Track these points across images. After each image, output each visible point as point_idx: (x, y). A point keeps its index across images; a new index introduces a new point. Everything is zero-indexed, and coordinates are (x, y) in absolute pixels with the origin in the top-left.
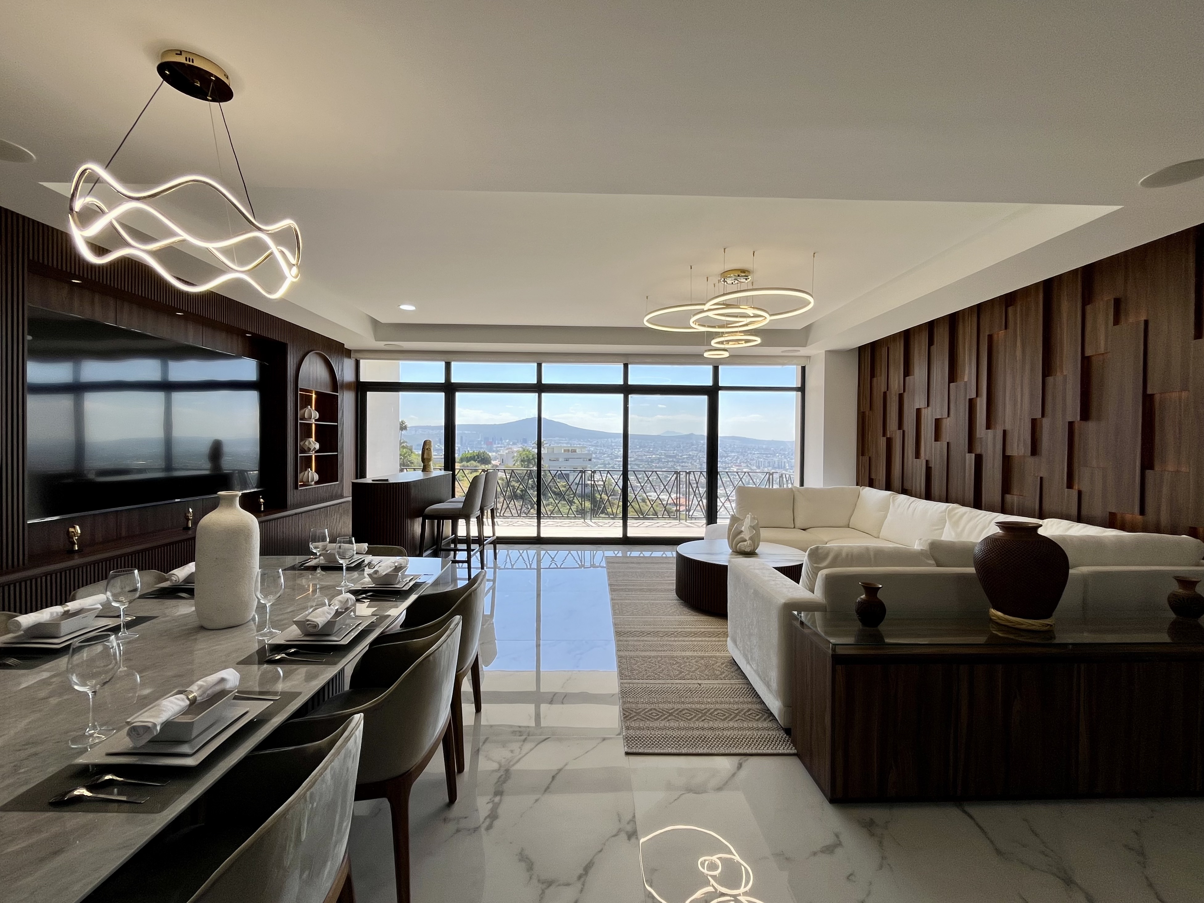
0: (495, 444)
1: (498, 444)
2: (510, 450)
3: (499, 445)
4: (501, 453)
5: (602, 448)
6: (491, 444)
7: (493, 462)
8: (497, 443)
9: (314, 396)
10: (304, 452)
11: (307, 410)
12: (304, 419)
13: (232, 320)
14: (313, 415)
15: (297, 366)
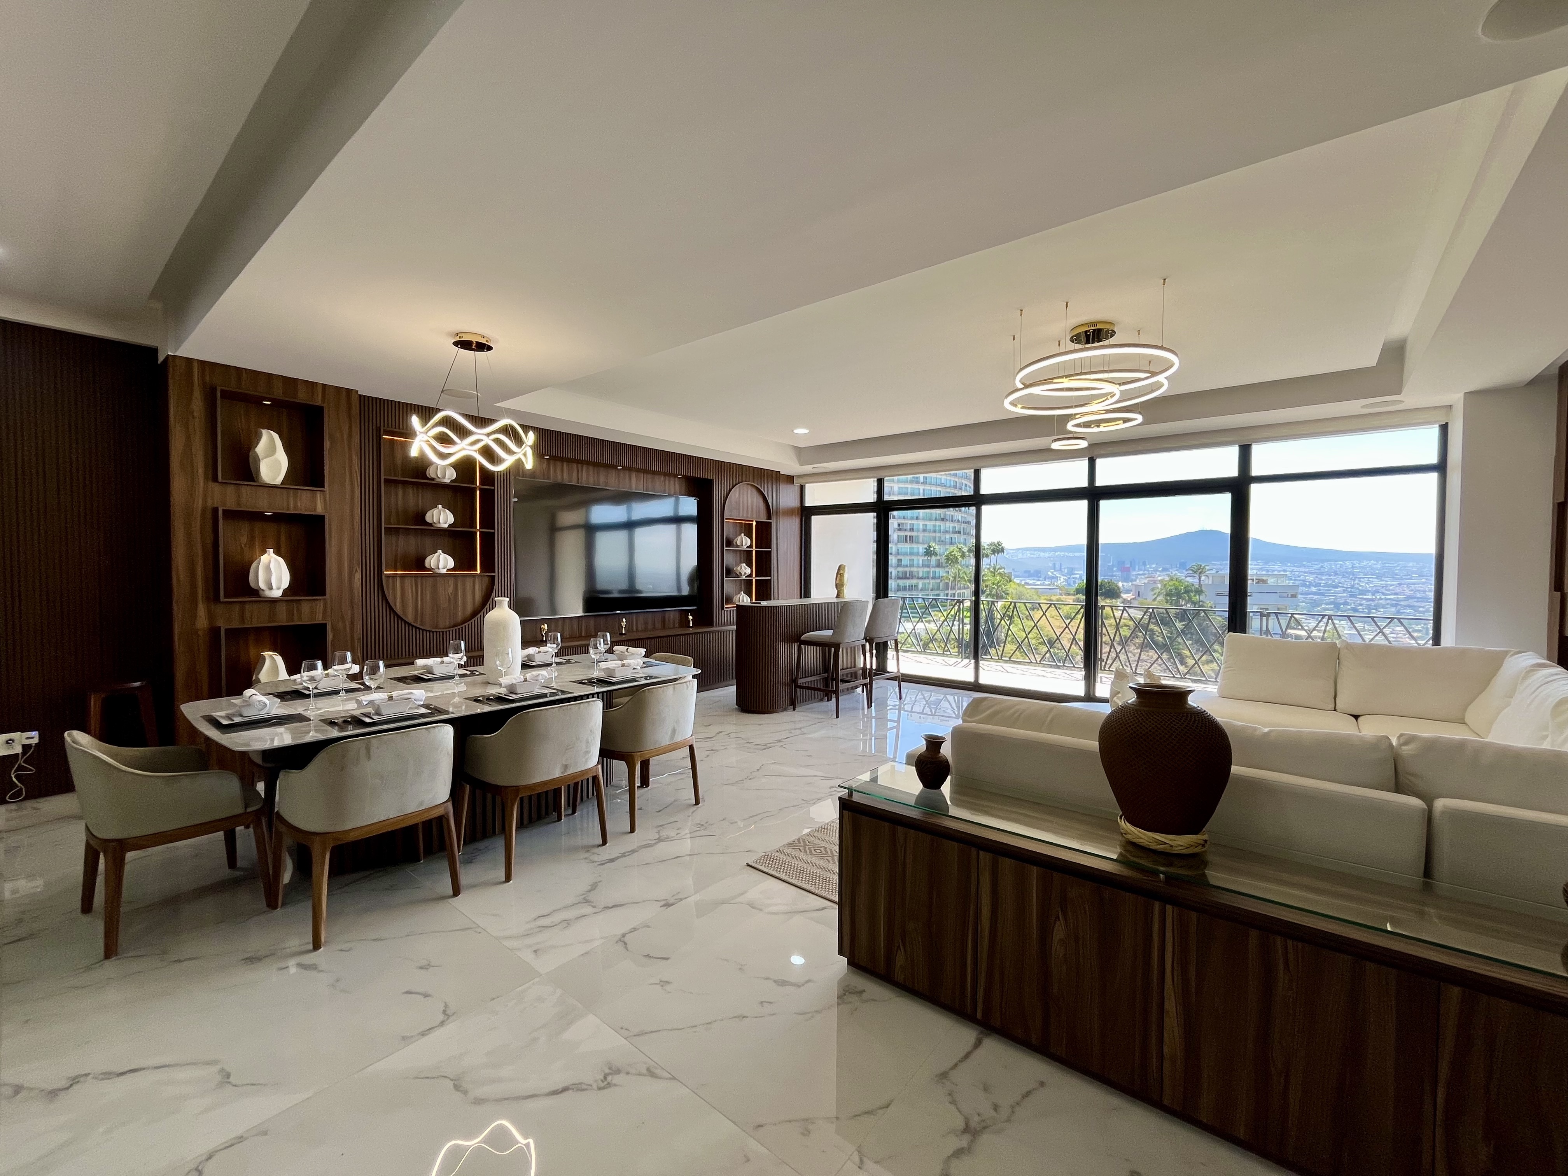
0: (1134, 570)
1: (1140, 570)
2: (1152, 579)
3: (1141, 572)
4: (1138, 582)
5: (1331, 577)
6: (1128, 570)
7: (1124, 596)
8: (1137, 570)
9: (754, 523)
10: (738, 576)
11: (739, 538)
12: (737, 546)
13: (660, 467)
14: (744, 542)
15: (723, 498)
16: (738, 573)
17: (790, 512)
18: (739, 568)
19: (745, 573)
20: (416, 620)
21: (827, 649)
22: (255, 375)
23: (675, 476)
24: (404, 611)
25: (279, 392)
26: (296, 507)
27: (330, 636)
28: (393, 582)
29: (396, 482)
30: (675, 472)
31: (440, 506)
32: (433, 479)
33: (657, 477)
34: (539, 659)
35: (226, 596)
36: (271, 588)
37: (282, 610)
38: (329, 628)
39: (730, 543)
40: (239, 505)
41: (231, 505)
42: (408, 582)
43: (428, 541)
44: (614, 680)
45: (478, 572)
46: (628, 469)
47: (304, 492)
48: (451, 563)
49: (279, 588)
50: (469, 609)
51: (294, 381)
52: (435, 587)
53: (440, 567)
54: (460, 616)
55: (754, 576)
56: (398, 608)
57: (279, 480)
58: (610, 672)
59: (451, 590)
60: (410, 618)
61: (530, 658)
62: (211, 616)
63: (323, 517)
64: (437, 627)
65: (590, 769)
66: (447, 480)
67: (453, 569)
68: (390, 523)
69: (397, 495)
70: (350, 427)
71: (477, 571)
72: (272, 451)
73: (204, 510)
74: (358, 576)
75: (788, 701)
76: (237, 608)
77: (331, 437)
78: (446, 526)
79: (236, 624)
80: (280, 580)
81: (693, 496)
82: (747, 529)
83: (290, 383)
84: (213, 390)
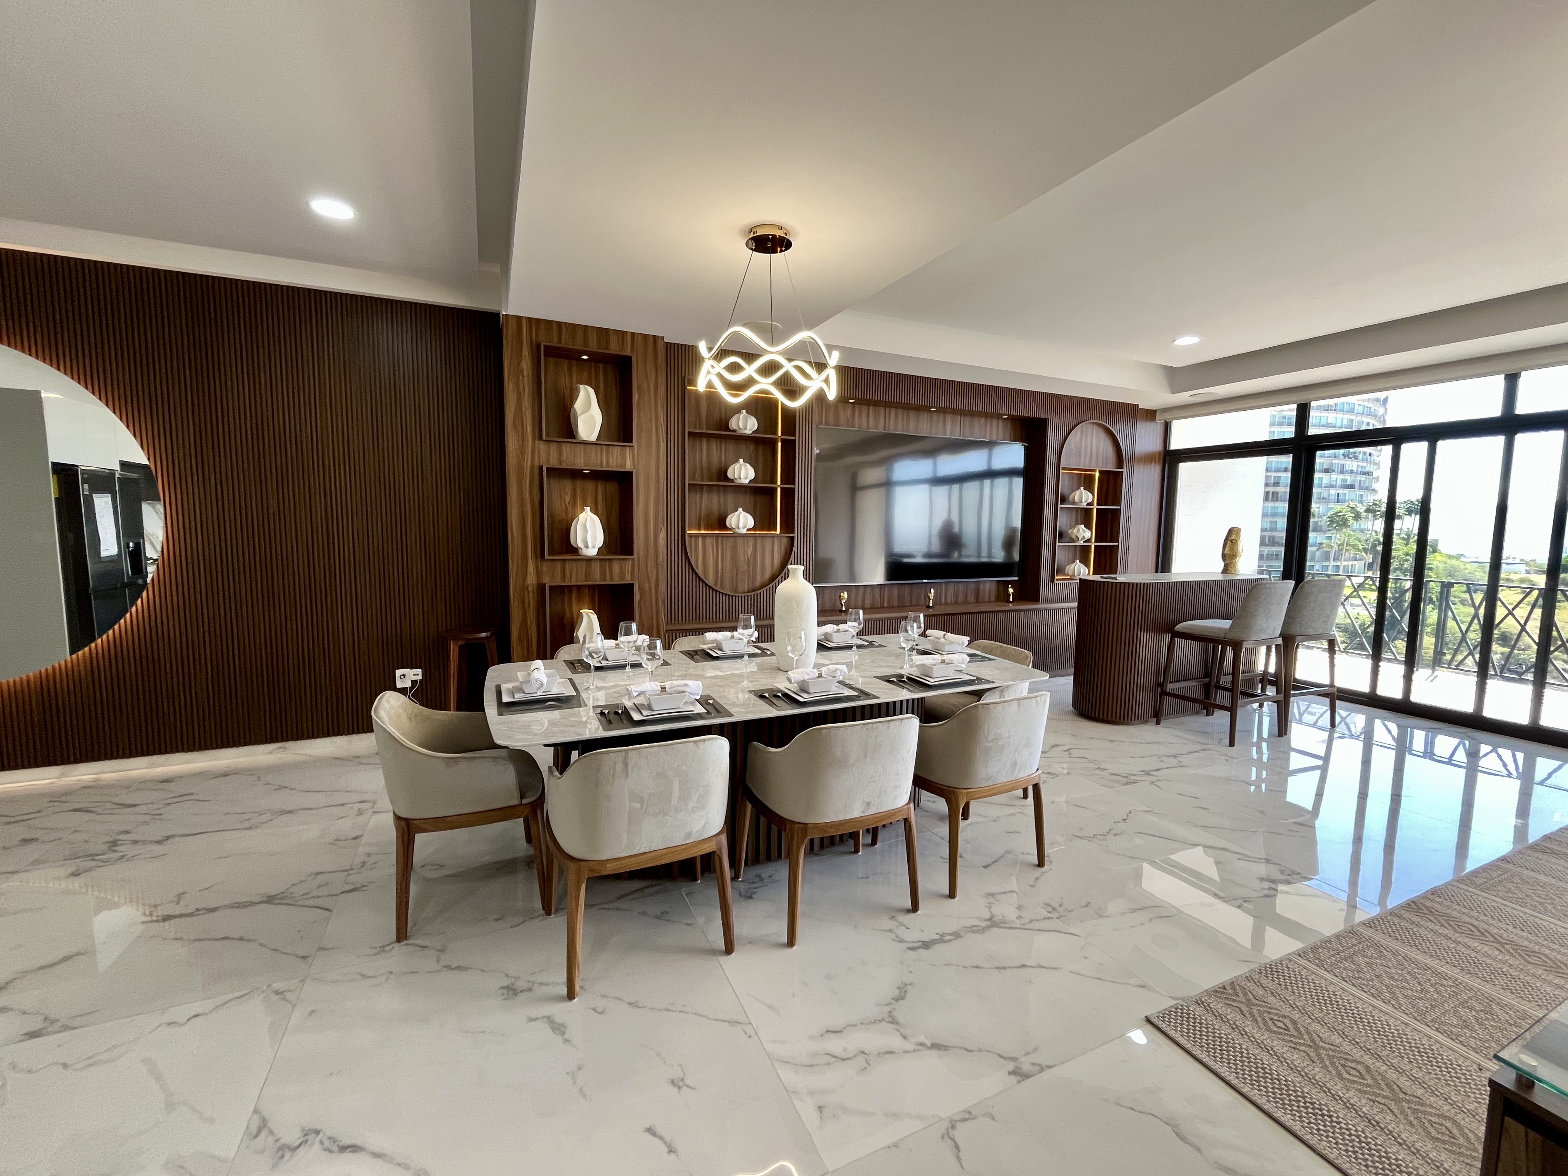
9: (1097, 475)
10: (1073, 541)
11: (1078, 492)
12: (1074, 503)
13: (981, 405)
14: (1085, 497)
15: (1059, 443)
16: (1074, 537)
17: (1148, 459)
18: (1075, 531)
19: (1084, 537)
20: (716, 584)
21: (1211, 646)
22: (573, 328)
23: (999, 417)
24: (705, 574)
25: (593, 345)
26: (608, 465)
27: (637, 597)
28: (696, 542)
29: (700, 435)
30: (1000, 411)
31: (741, 460)
32: (735, 431)
33: (976, 420)
34: (837, 640)
35: (549, 554)
36: (587, 547)
37: (596, 568)
38: (636, 588)
39: (1064, 500)
40: (560, 463)
41: (554, 463)
42: (709, 541)
43: (730, 498)
44: (931, 681)
45: (778, 532)
46: (942, 411)
47: (616, 448)
48: (751, 522)
49: (594, 547)
50: (768, 575)
51: (607, 331)
52: (734, 548)
53: (741, 526)
54: (758, 582)
55: (1093, 540)
56: (700, 572)
57: (593, 437)
58: (927, 671)
59: (750, 551)
60: (711, 582)
61: (827, 637)
62: (538, 573)
63: (632, 473)
64: (736, 591)
65: (899, 810)
66: (748, 432)
67: (754, 529)
68: (694, 479)
69: (701, 449)
70: (657, 375)
71: (775, 530)
72: (588, 407)
73: (532, 467)
74: (662, 535)
75: (1150, 712)
76: (559, 565)
77: (639, 389)
78: (747, 482)
79: (558, 582)
80: (594, 538)
81: (1021, 441)
82: (1087, 482)
83: (604, 333)
84: (538, 346)
